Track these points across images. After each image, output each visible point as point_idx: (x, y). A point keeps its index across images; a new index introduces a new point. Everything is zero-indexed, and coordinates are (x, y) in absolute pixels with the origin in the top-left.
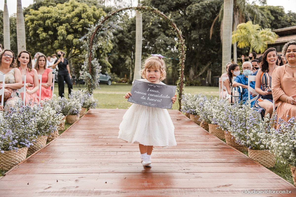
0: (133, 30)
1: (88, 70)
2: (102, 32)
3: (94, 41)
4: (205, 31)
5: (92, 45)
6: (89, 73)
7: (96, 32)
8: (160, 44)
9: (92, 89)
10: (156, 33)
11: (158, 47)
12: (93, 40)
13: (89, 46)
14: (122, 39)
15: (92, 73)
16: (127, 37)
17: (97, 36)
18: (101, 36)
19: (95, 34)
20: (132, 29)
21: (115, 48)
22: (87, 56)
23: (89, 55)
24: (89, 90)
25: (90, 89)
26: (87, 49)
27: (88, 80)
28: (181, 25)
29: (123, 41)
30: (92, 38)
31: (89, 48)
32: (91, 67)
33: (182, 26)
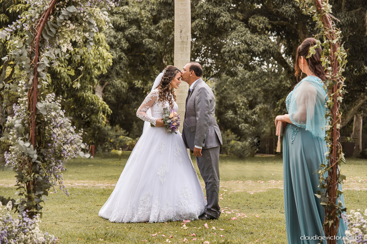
0: (164, 18)
1: (27, 131)
2: (72, 9)
3: (47, 39)
4: (352, 17)
5: (40, 49)
6: (31, 141)
7: (54, 10)
8: (235, 50)
9: (39, 196)
10: (225, 23)
11: (230, 59)
12: (44, 36)
13: (30, 56)
14: (137, 41)
15: (40, 143)
16: (150, 36)
17: (55, 22)
18: (69, 22)
19: (49, 15)
20: (162, 15)
21: (120, 62)
22: (24, 88)
23: (31, 82)
24: (30, 198)
25: (33, 195)
26: (24, 63)
27: (27, 167)
28: (290, 3)
29: (141, 44)
30: (40, 28)
31: (29, 60)
32: (37, 124)
33: (291, 6)
